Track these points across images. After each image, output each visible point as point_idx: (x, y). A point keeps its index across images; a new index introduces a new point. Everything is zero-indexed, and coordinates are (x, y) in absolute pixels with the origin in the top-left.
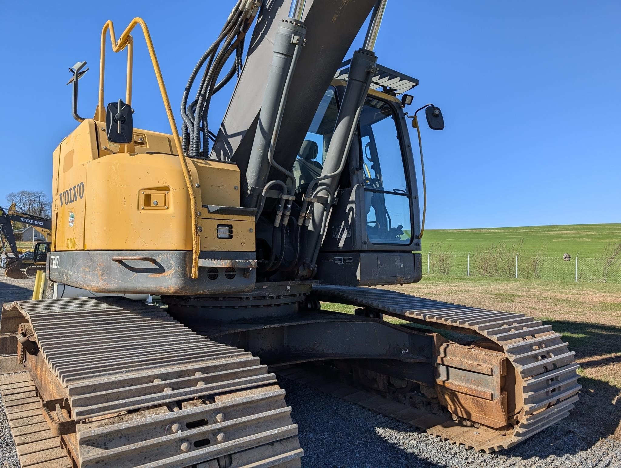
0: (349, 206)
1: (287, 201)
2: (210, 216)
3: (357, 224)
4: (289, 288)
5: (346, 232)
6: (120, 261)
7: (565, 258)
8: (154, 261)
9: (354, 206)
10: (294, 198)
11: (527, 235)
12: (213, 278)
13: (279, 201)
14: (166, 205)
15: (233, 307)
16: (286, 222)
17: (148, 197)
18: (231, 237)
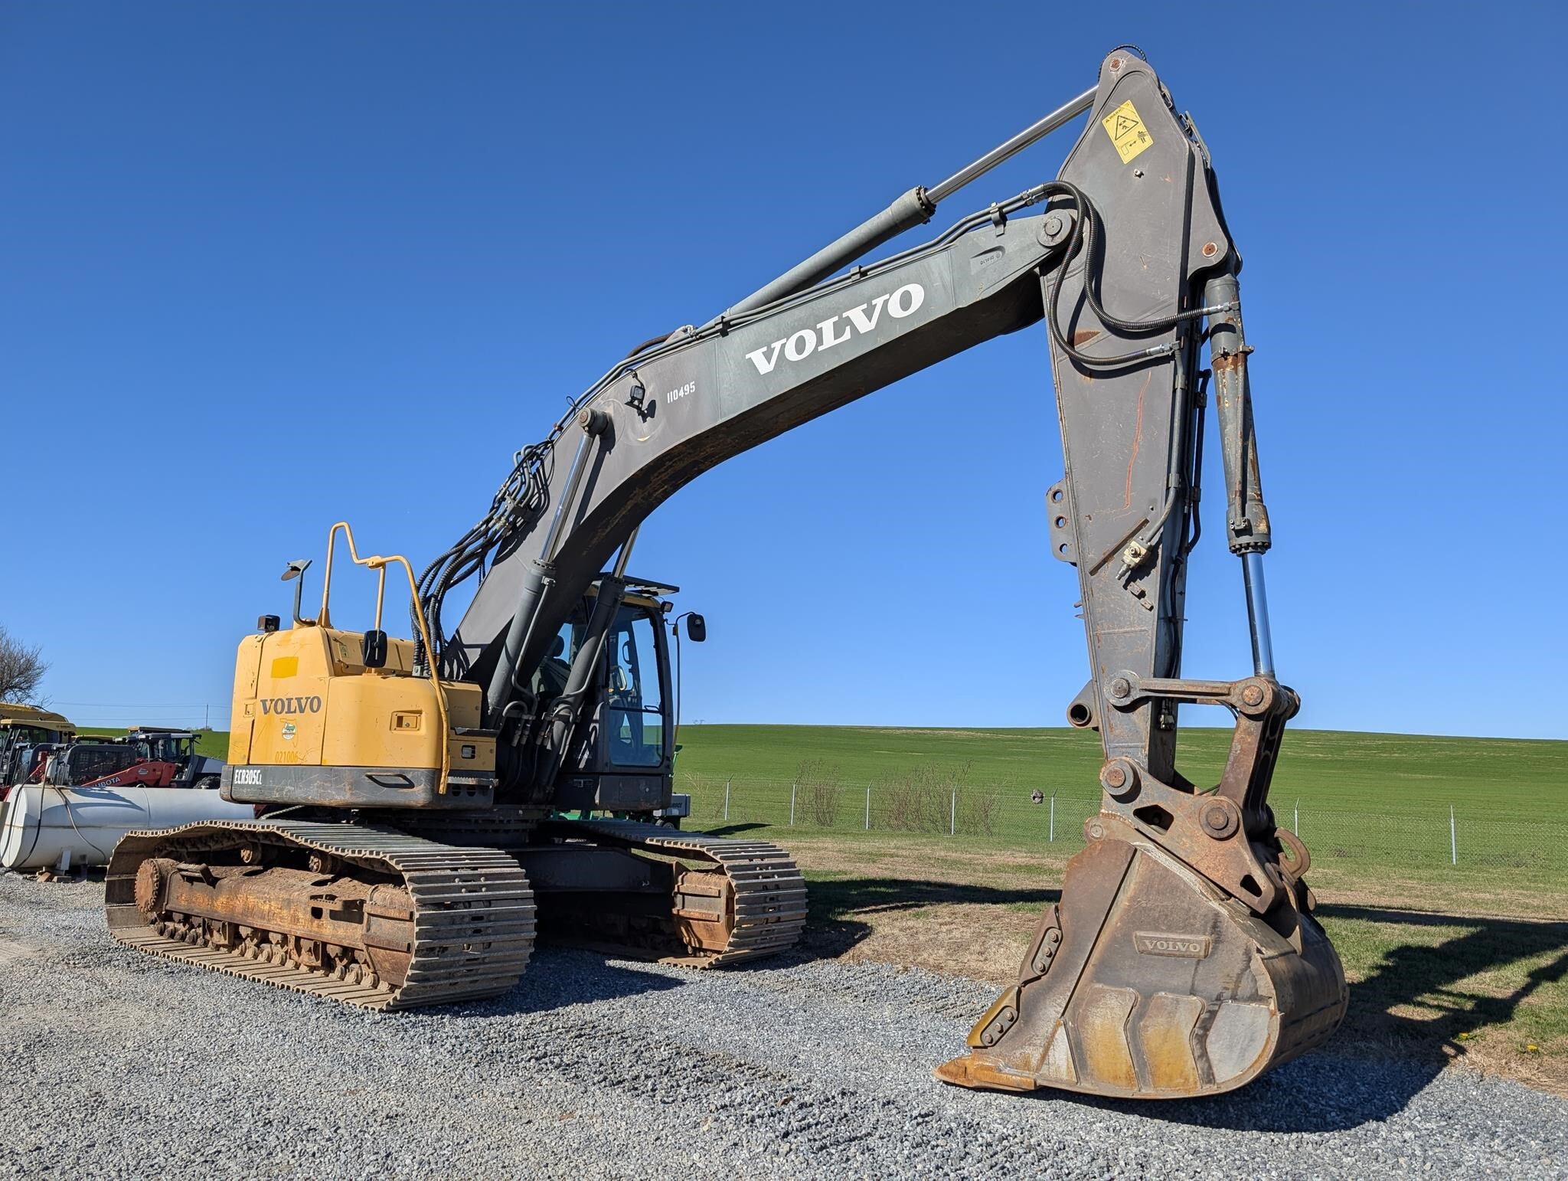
0: (592, 725)
1: (527, 721)
2: (456, 737)
3: (600, 744)
4: (521, 812)
5: (587, 753)
6: (370, 777)
7: (1034, 798)
8: (405, 778)
9: (597, 725)
10: (534, 718)
11: (1053, 748)
12: (456, 794)
13: (519, 720)
14: (417, 727)
15: (459, 831)
16: (524, 742)
17: (400, 719)
18: (473, 757)
